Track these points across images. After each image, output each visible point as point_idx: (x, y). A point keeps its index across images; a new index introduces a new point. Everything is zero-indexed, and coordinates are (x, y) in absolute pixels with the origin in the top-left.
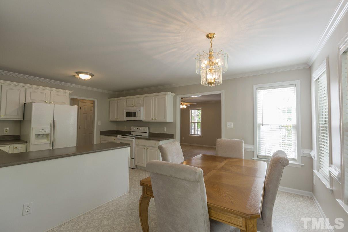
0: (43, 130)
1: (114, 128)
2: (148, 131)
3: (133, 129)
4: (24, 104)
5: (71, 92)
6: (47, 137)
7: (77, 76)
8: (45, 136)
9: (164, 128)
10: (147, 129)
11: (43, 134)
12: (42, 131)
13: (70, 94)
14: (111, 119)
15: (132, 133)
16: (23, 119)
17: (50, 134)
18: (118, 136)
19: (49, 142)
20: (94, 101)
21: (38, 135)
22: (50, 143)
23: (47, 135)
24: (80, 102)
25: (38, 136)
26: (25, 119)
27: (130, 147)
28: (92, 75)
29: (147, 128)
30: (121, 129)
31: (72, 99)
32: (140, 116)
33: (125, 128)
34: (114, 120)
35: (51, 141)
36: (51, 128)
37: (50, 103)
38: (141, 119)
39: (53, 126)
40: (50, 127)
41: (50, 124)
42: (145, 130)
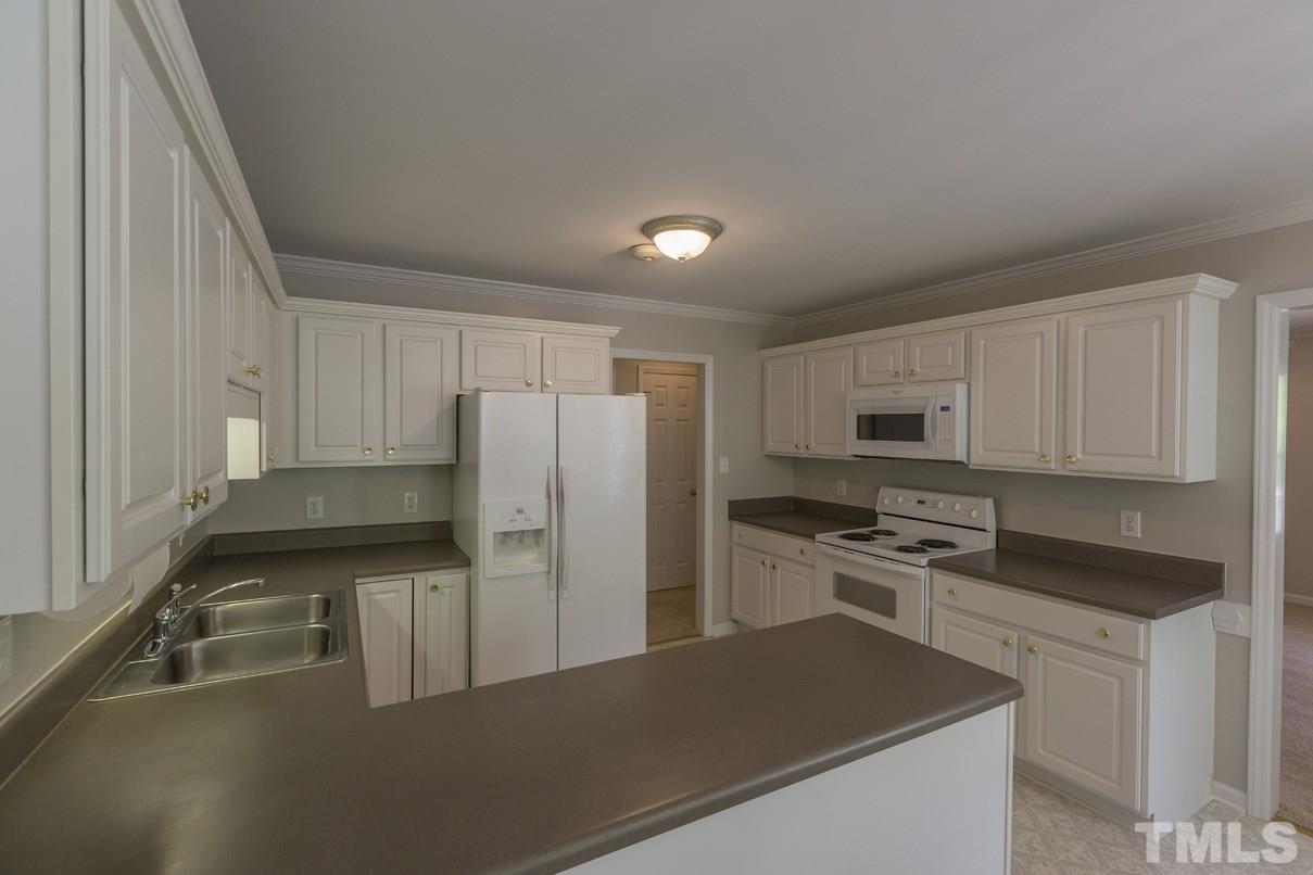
0: (520, 511)
1: (783, 486)
2: (991, 525)
3: (892, 500)
4: (458, 396)
5: (614, 331)
6: (538, 544)
7: (647, 250)
8: (530, 540)
9: (1124, 514)
10: (983, 512)
11: (523, 531)
12: (518, 517)
13: (614, 342)
14: (772, 446)
15: (883, 523)
16: (454, 462)
17: (546, 532)
18: (819, 537)
19: (543, 567)
20: (700, 367)
21: (506, 534)
22: (549, 572)
23: (538, 533)
24: (641, 372)
25: (505, 537)
26: (463, 461)
27: (1012, 704)
28: (714, 230)
29: (989, 503)
30: (816, 491)
31: (618, 364)
32: (952, 441)
33: (842, 493)
34: (787, 449)
35: (550, 565)
36: (550, 503)
37: (543, 385)
38: (960, 455)
39: (557, 495)
40: (545, 501)
41: (545, 485)
42: (974, 514)
